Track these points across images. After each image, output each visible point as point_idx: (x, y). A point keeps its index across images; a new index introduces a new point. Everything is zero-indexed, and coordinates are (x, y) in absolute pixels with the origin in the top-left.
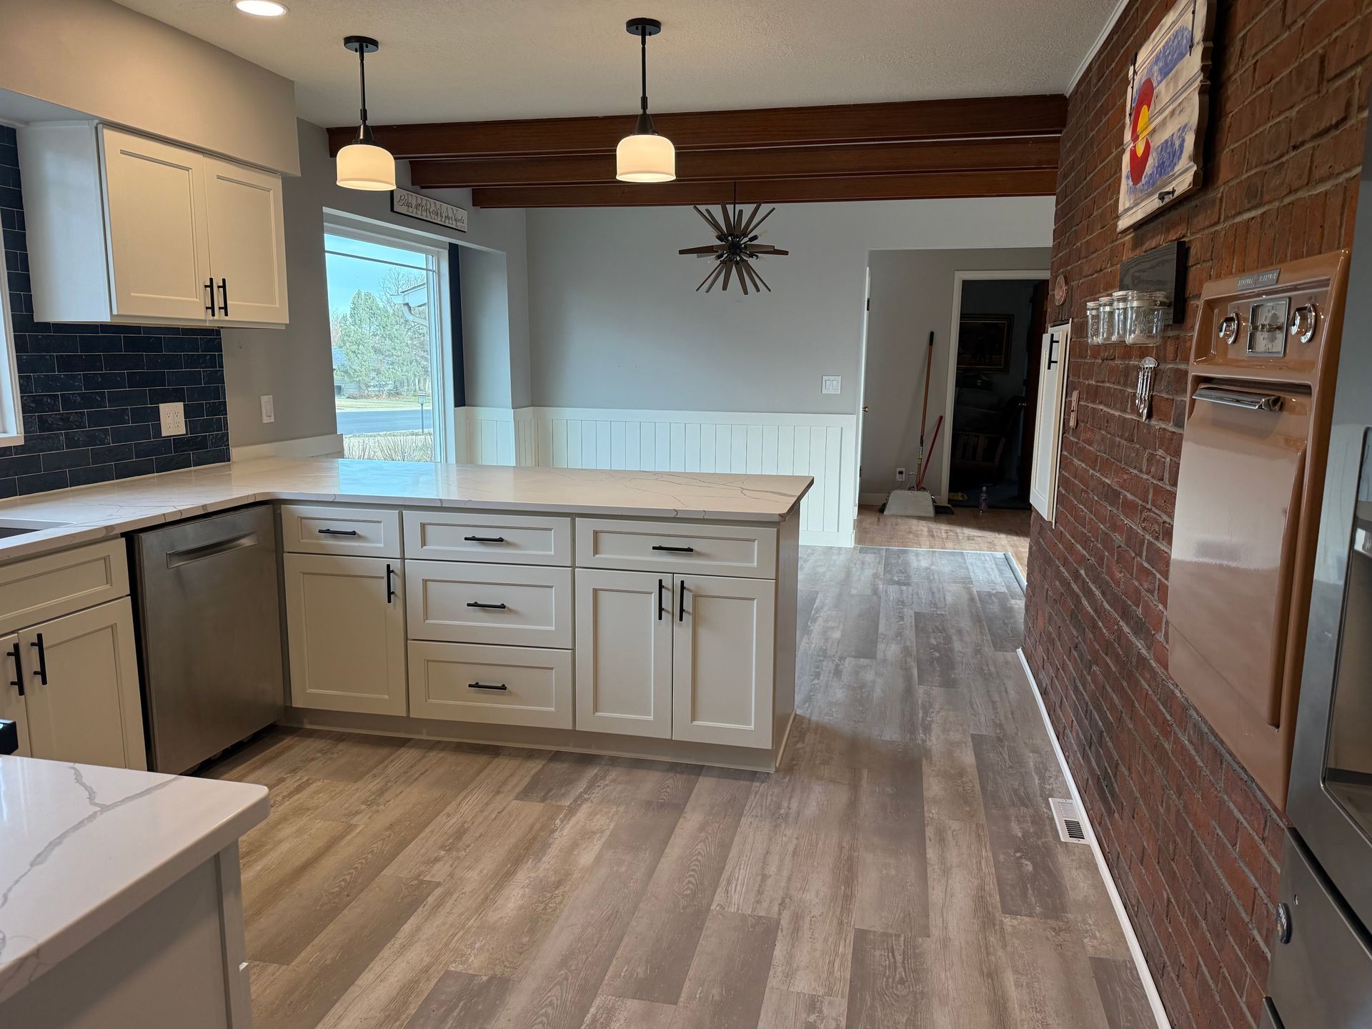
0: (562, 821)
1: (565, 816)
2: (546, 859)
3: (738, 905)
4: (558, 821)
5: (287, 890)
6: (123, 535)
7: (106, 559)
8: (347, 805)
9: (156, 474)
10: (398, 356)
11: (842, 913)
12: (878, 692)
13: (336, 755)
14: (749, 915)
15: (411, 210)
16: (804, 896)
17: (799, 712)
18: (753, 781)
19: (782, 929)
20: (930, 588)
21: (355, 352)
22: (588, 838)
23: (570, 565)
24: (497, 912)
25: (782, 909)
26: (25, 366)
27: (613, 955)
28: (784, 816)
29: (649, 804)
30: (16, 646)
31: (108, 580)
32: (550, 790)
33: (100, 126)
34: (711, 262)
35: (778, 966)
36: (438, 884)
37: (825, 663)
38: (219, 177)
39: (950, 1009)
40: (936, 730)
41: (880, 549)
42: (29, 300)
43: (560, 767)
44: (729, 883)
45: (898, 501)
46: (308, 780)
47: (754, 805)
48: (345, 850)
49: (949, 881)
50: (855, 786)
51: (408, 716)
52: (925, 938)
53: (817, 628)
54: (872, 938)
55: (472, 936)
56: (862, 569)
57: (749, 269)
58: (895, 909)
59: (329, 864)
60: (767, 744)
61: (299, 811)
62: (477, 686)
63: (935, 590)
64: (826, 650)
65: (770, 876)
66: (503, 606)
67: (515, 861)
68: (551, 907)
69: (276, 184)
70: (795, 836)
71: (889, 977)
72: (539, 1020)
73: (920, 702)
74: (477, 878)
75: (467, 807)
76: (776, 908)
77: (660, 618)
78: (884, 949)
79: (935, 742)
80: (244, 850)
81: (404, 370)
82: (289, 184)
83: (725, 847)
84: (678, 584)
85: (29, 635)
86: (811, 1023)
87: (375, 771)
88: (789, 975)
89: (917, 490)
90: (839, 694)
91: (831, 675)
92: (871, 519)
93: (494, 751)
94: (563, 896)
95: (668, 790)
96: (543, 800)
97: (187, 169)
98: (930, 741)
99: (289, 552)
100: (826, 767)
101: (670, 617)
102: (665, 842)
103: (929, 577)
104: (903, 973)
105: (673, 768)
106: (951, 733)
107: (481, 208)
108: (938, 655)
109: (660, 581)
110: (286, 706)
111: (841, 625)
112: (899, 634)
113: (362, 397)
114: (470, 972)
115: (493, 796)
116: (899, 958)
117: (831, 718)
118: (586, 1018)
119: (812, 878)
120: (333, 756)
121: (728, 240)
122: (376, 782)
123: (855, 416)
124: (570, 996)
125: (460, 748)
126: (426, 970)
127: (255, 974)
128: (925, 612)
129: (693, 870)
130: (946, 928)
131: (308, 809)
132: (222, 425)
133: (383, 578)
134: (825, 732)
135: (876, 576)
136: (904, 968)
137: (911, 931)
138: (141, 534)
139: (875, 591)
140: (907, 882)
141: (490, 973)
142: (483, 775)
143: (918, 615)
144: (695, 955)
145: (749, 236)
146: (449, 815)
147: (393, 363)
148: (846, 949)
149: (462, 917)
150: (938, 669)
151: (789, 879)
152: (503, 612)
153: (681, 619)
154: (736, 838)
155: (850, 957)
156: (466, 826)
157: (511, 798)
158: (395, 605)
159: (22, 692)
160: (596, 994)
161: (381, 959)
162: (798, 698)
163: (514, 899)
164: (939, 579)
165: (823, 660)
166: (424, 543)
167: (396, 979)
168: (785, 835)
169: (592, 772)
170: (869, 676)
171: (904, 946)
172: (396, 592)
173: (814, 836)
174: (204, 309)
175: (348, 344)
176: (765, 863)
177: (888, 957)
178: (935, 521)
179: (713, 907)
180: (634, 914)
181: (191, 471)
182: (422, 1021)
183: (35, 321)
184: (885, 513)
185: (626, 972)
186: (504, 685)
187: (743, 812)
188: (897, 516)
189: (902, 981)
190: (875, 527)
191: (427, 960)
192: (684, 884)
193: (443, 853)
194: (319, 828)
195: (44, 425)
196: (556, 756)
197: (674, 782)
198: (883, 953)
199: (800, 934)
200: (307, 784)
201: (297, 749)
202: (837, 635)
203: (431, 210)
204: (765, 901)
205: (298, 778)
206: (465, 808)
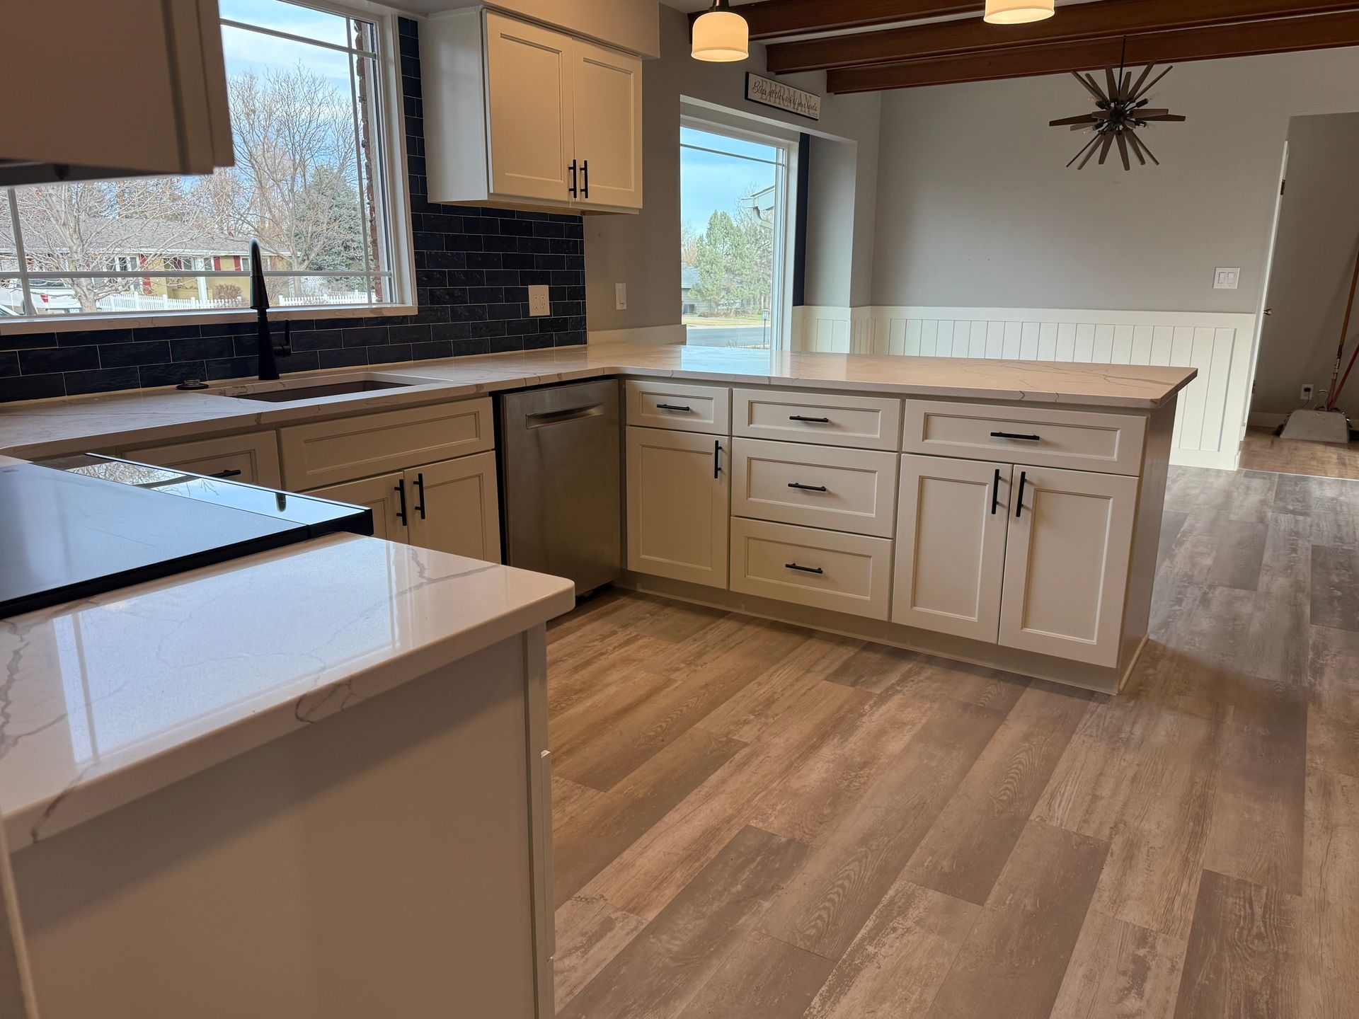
0: (872, 707)
1: (875, 703)
2: (852, 739)
3: (1062, 820)
4: (867, 707)
5: (610, 727)
6: (491, 394)
7: (476, 414)
8: (668, 661)
9: (523, 351)
10: (747, 275)
11: (1188, 849)
12: (1255, 627)
13: (662, 617)
14: (1074, 833)
15: (764, 97)
16: (1142, 824)
17: (1152, 637)
18: (1090, 700)
19: (1112, 853)
20: (1336, 520)
21: (708, 272)
22: (898, 728)
23: (896, 450)
24: (800, 780)
25: (1114, 833)
26: (420, 243)
27: (916, 844)
28: (1125, 740)
29: (966, 706)
30: (402, 482)
31: (478, 435)
32: (862, 676)
33: (484, 11)
34: (1088, 133)
35: (1104, 890)
36: (746, 745)
37: (1189, 590)
38: (586, 60)
39: (1323, 980)
40: (1329, 675)
41: (1271, 474)
42: (424, 180)
43: (872, 657)
44: (1053, 797)
45: (1298, 422)
46: (636, 636)
47: (1088, 724)
48: (663, 701)
49: (1332, 841)
50: (1216, 721)
51: (728, 590)
52: (1294, 896)
53: (1182, 553)
54: (1225, 882)
55: (774, 798)
56: (1247, 494)
57: (1135, 140)
58: (1258, 857)
59: (647, 712)
60: (1112, 664)
61: (627, 661)
62: (793, 566)
63: (1343, 523)
64: (1192, 576)
65: (1102, 798)
66: (823, 489)
67: (821, 736)
68: (855, 786)
69: (636, 66)
70: (1136, 762)
71: (1242, 929)
72: (835, 890)
73: (1311, 642)
74: (783, 745)
75: (779, 679)
76: (1107, 831)
77: (994, 512)
78: (1240, 898)
79: (1328, 686)
80: (578, 687)
81: (752, 289)
82: (650, 67)
83: (1050, 763)
84: (1018, 475)
85: (411, 475)
86: (1140, 957)
87: (695, 636)
88: (1118, 902)
89: (1328, 411)
90: (1205, 623)
91: (1197, 603)
92: (1261, 443)
93: (808, 634)
94: (868, 777)
95: (989, 695)
96: (853, 684)
97: (557, 52)
98: (1320, 686)
99: (631, 425)
100: (1181, 697)
101: (1005, 512)
102: (982, 745)
103: (1335, 509)
104: (1262, 928)
105: (997, 675)
106: (1351, 680)
107: (835, 94)
108: (1340, 593)
109: (997, 471)
110: (622, 569)
111: (1214, 552)
112: (1289, 568)
113: (712, 315)
114: (770, 831)
115: (804, 674)
116: (1259, 911)
117: (1192, 648)
118: (884, 899)
119: (1154, 808)
120: (660, 618)
121: (1110, 107)
122: (696, 645)
123: (1255, 315)
124: (869, 874)
125: (774, 626)
126: (729, 820)
127: (576, 794)
128: (1326, 546)
129: (1011, 777)
130: (1324, 890)
131: (635, 661)
132: (581, 309)
133: (711, 454)
134: (1181, 660)
135: (1263, 502)
136: (1265, 923)
137: (1277, 885)
138: (505, 395)
139: (1262, 519)
140: (1275, 832)
141: (789, 835)
142: (795, 654)
143: (1316, 550)
144: (1008, 861)
145: (1137, 101)
146: (760, 684)
147: (742, 282)
148: (1191, 890)
149: (766, 779)
150: (1339, 609)
151: (1125, 804)
152: (823, 495)
153: (1018, 515)
154: (1065, 755)
155: (1194, 897)
156: (776, 696)
157: (820, 678)
158: (721, 479)
159: (405, 523)
160: (896, 878)
161: (687, 802)
162: (1153, 622)
163: (817, 771)
164: (1349, 512)
165: (1187, 587)
166: (751, 421)
167: (699, 823)
168: (1124, 760)
169: (906, 666)
170: (1246, 609)
171: (1267, 898)
172: (723, 469)
173: (1160, 766)
174: (567, 191)
175: (702, 264)
176: (1097, 783)
177: (1245, 908)
178: (1348, 448)
179: (1032, 817)
180: (942, 808)
181: (553, 351)
182: (720, 867)
183: (429, 202)
184: (1281, 436)
185: (929, 863)
186: (820, 569)
187: (1075, 730)
188: (1297, 440)
189: (1259, 936)
190: (1268, 450)
191: (730, 811)
192: (1001, 789)
193: (752, 717)
194: (642, 679)
195: (434, 298)
196: (869, 647)
197: (996, 691)
198: (1238, 901)
199: (1133, 862)
200: (636, 639)
201: (629, 609)
202: (1208, 561)
203: (785, 97)
204: (1094, 822)
205: (628, 633)
206: (776, 680)
